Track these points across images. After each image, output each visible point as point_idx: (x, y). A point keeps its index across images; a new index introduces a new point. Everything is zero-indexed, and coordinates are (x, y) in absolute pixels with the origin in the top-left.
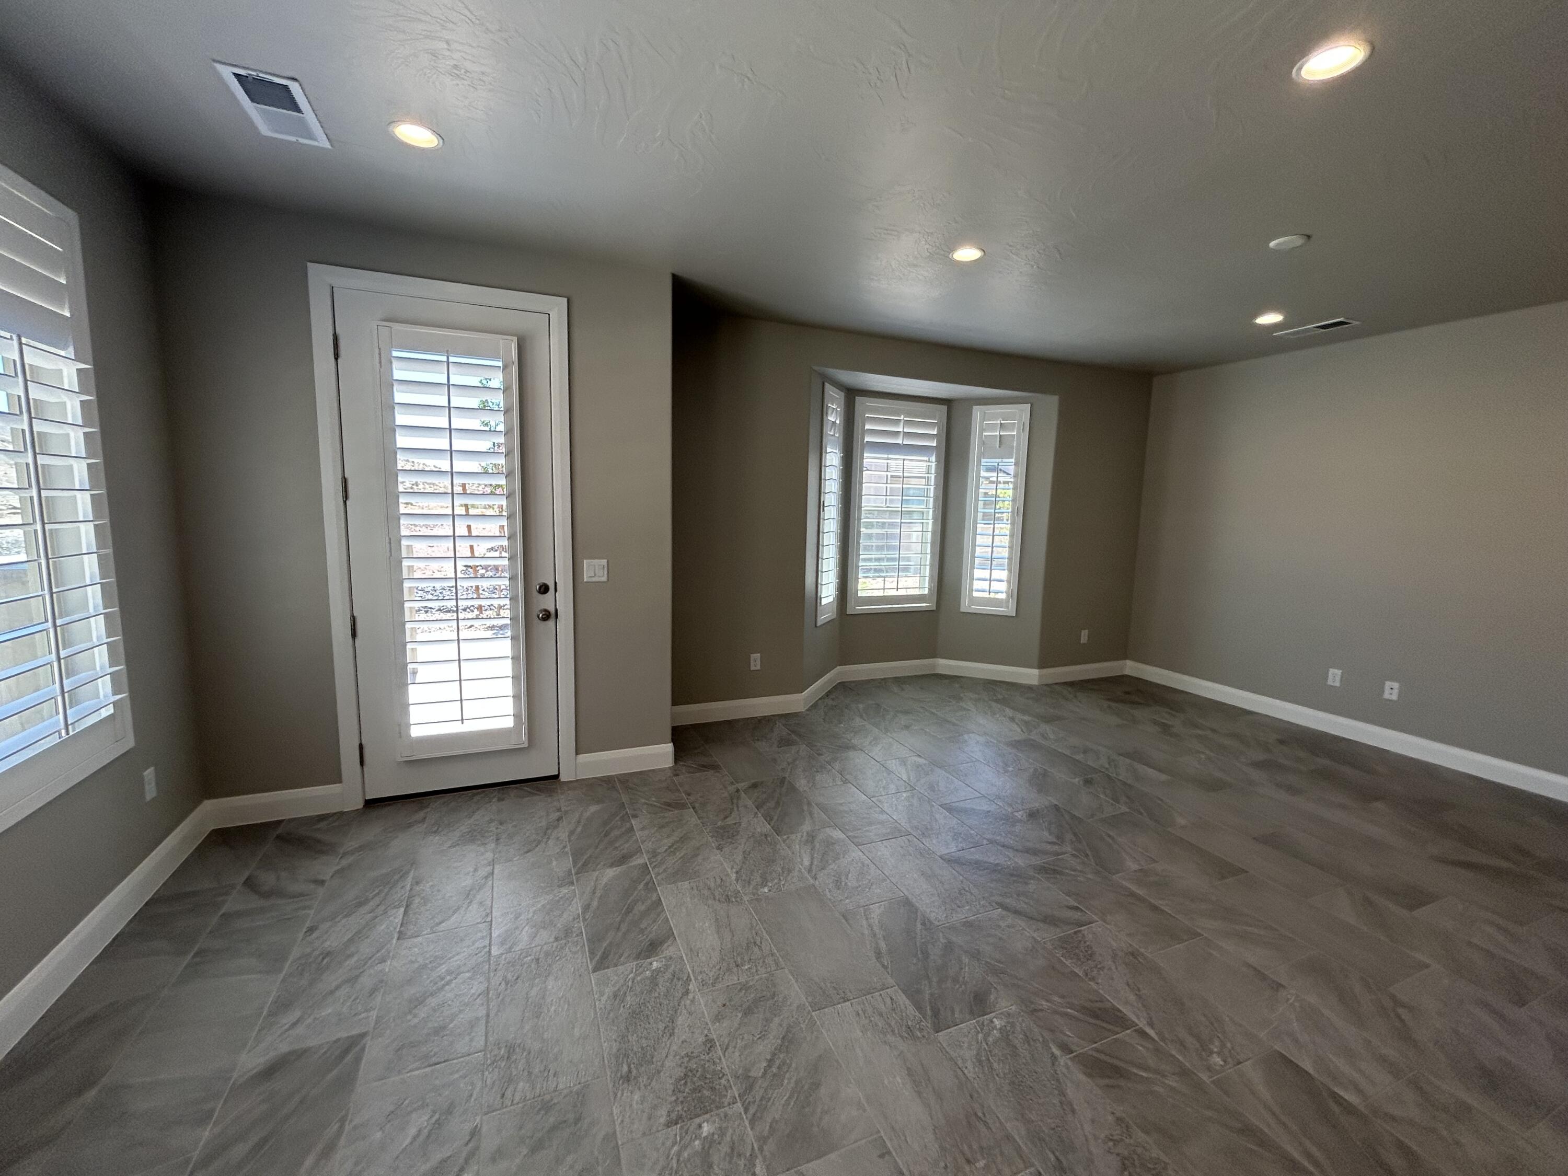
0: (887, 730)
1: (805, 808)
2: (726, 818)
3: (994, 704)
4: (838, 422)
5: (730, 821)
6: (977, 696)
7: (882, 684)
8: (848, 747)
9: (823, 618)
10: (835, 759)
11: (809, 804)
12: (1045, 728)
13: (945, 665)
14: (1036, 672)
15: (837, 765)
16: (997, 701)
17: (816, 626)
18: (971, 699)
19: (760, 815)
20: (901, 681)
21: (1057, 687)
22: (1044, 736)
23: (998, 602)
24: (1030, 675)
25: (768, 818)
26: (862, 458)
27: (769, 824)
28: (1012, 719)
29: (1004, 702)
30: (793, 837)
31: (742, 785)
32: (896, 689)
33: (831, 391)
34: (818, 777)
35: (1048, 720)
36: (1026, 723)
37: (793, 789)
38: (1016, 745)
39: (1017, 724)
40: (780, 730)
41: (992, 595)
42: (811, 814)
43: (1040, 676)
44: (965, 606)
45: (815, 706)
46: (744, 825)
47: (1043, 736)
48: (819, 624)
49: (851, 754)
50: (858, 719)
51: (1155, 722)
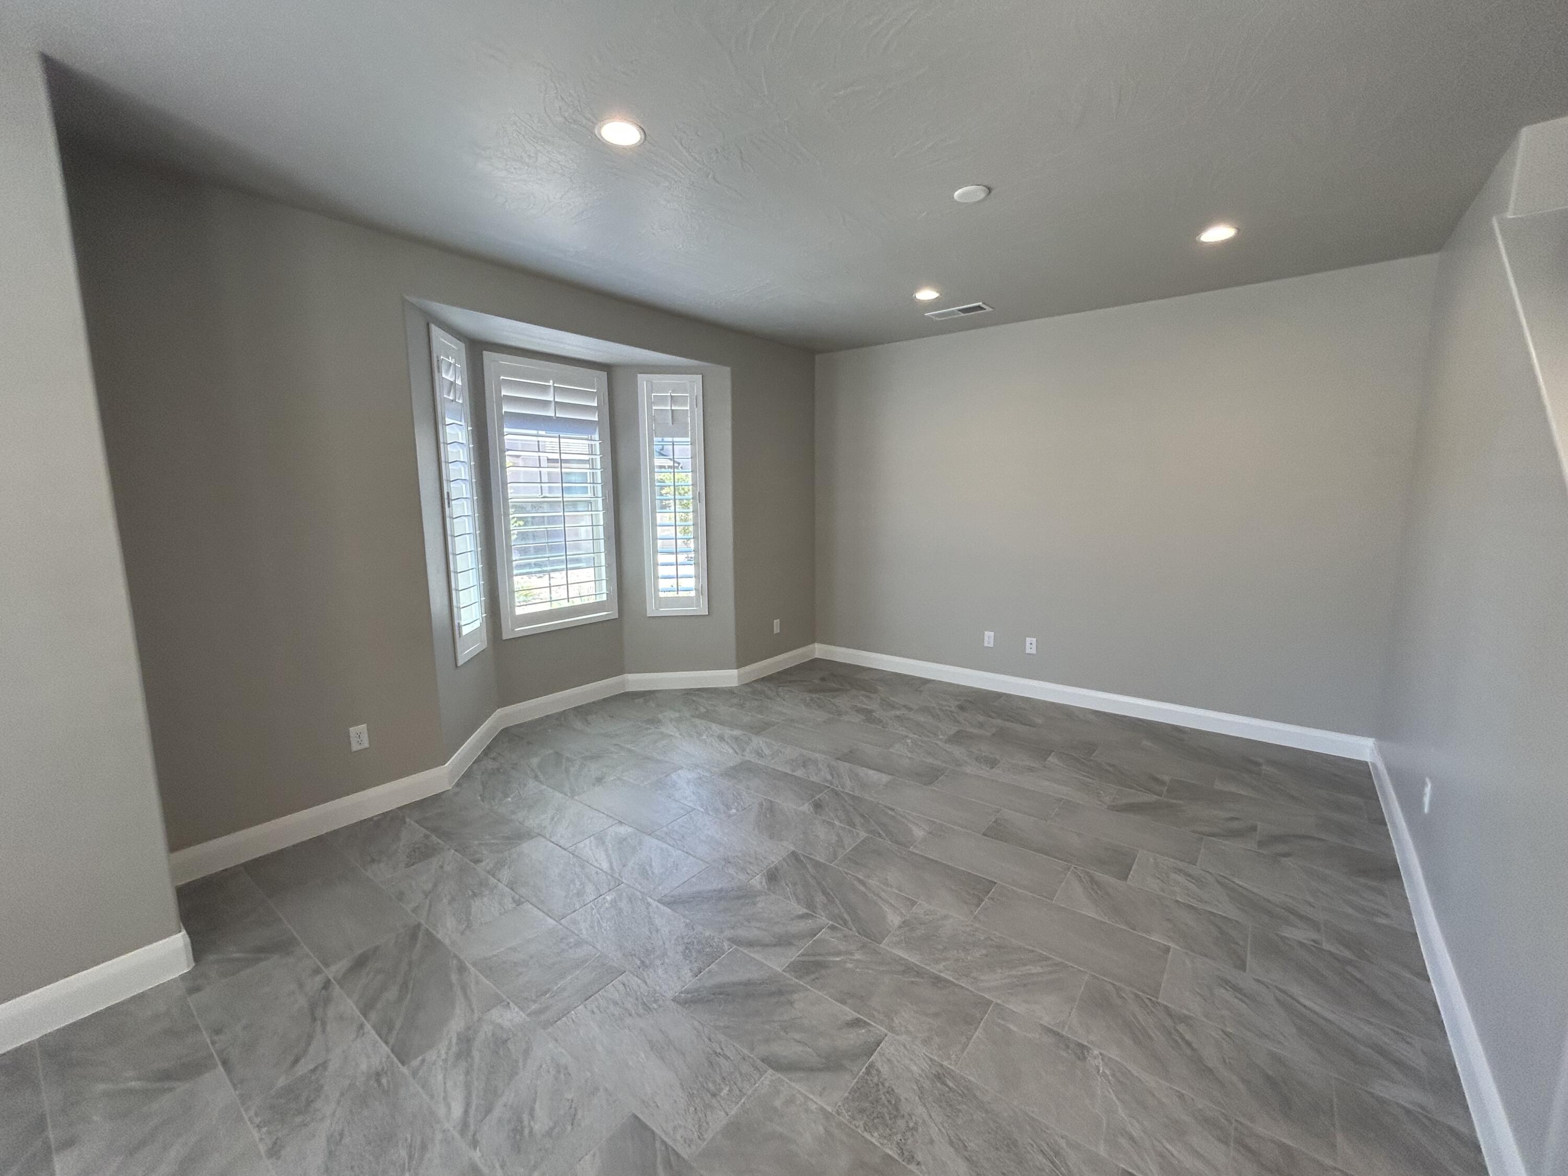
0: (573, 793)
1: (454, 978)
2: (296, 1061)
3: (697, 721)
4: (459, 382)
5: (303, 1068)
6: (677, 715)
7: (560, 720)
8: (521, 835)
9: (465, 654)
10: (500, 864)
11: (462, 969)
12: (758, 742)
13: (636, 681)
14: (735, 672)
15: (505, 874)
16: (702, 716)
17: (456, 666)
18: (671, 720)
19: (368, 1027)
20: (583, 711)
21: (759, 687)
22: (760, 754)
23: (687, 601)
24: (729, 677)
25: (384, 1029)
26: (502, 434)
27: (386, 1043)
28: (721, 738)
29: (707, 716)
30: (431, 1056)
31: (334, 970)
32: (578, 725)
33: (440, 337)
34: (476, 904)
35: (759, 729)
36: (736, 739)
37: (433, 943)
38: (733, 772)
39: (728, 743)
40: (413, 832)
41: (681, 594)
42: (464, 989)
43: (739, 676)
44: (652, 610)
45: (468, 775)
46: (333, 1066)
47: (758, 754)
48: (460, 663)
49: (526, 847)
50: (532, 784)
51: (859, 710)
